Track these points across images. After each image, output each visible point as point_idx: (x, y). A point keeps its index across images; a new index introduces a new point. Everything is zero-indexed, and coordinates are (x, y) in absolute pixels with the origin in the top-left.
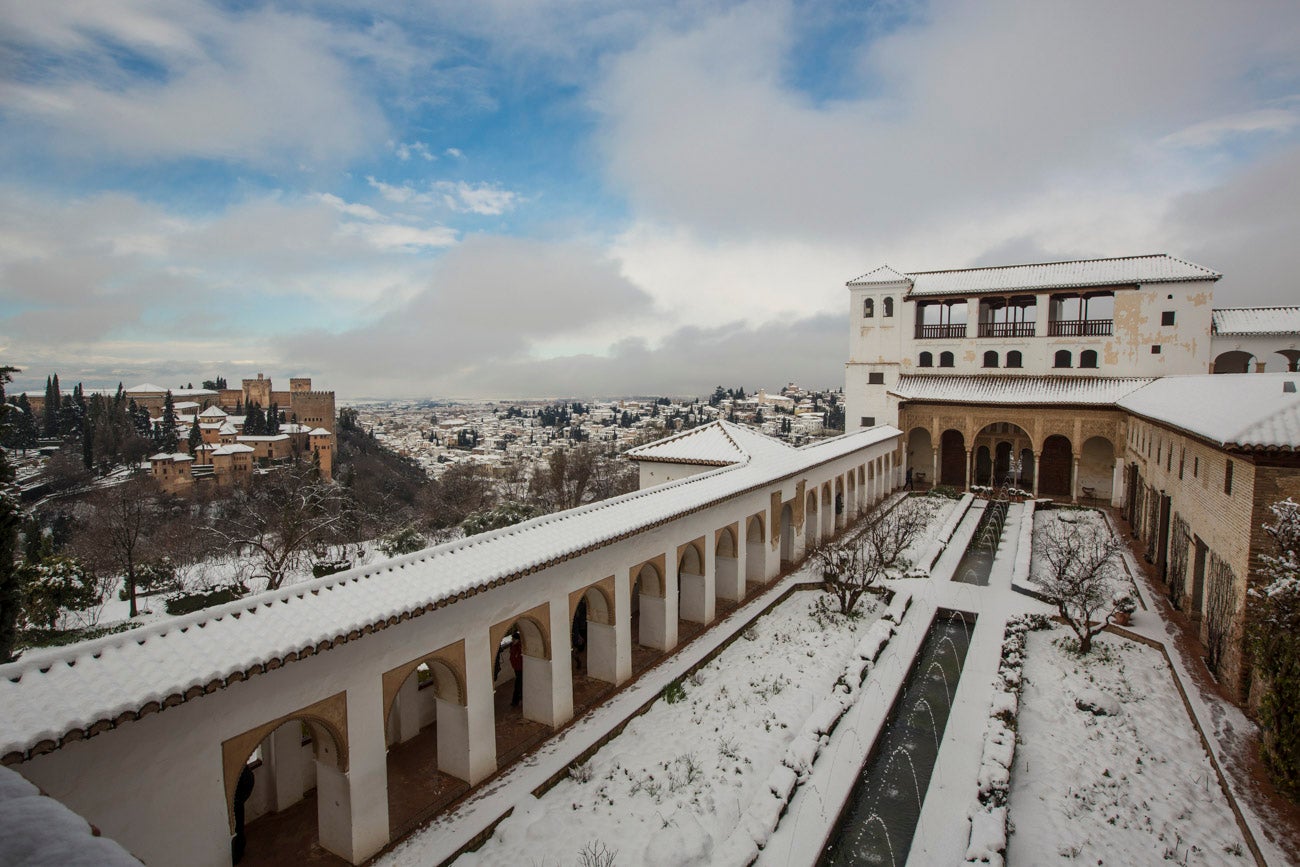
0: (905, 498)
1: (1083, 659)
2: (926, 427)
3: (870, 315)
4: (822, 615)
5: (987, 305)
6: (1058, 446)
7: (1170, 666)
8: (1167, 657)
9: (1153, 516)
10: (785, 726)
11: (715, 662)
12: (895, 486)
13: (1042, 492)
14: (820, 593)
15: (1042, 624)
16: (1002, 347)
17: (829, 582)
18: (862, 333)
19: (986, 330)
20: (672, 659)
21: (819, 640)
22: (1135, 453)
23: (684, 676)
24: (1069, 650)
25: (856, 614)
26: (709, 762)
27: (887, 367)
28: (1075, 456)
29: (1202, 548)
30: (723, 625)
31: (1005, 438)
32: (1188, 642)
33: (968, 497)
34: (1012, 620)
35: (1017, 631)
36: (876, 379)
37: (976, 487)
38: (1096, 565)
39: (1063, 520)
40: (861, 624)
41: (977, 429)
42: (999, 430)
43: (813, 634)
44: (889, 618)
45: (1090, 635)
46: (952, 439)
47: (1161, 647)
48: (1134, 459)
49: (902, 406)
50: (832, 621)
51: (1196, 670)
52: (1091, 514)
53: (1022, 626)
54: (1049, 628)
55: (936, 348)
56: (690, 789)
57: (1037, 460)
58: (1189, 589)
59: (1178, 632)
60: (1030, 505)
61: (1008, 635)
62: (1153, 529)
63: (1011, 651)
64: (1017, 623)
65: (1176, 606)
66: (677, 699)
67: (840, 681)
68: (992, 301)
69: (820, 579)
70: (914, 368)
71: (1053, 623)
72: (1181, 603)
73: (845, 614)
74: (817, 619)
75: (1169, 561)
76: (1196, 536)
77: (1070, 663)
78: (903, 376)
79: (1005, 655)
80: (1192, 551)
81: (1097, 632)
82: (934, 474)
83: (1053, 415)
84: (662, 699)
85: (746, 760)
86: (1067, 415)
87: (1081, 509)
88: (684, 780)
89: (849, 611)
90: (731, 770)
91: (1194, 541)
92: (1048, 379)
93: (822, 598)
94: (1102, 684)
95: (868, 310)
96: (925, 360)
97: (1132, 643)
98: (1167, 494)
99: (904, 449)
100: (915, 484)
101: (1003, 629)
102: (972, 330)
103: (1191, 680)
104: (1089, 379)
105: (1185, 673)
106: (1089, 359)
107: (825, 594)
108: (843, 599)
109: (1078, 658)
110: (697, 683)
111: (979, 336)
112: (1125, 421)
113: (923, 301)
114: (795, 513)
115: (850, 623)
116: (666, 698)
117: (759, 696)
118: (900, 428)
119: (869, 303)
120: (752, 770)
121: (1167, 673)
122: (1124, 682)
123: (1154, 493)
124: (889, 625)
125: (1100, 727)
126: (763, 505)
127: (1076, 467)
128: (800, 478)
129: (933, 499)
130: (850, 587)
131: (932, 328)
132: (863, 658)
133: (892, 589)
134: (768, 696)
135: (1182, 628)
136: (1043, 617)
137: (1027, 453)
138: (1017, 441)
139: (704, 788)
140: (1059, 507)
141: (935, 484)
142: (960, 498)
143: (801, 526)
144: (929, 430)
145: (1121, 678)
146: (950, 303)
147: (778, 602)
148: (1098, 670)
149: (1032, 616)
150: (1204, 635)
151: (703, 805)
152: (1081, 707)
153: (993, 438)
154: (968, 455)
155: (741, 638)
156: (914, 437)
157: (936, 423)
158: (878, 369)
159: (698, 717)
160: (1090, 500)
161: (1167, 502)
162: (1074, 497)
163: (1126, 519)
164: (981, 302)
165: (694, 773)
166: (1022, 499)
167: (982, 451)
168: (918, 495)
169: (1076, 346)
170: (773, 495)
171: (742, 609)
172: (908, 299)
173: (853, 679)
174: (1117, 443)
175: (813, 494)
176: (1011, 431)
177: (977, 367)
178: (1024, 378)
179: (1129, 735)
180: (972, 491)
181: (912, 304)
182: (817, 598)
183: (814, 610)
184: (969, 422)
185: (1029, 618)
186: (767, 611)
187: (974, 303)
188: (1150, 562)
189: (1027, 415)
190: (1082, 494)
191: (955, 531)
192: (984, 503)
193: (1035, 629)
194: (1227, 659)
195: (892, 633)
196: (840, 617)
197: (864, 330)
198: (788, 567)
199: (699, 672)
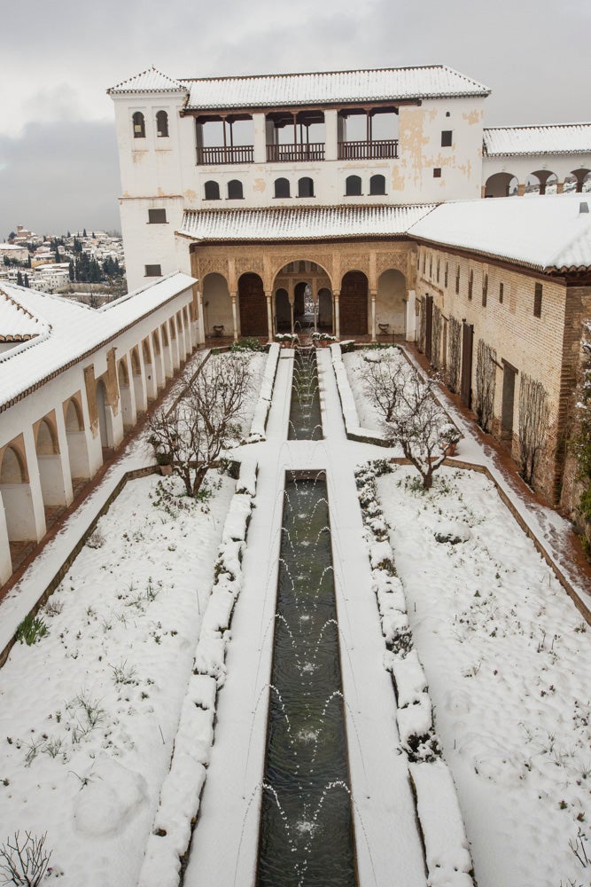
0: (208, 357)
1: (428, 495)
2: (221, 271)
3: (140, 135)
4: (167, 503)
5: (272, 123)
6: (355, 281)
7: (496, 485)
8: (490, 477)
9: (455, 347)
10: (175, 633)
11: (66, 582)
12: (195, 345)
13: (345, 333)
14: (156, 478)
15: (384, 469)
16: (293, 172)
17: (164, 463)
18: (135, 157)
19: (274, 154)
20: (12, 592)
21: (177, 531)
22: (429, 284)
23: (37, 608)
24: (414, 489)
25: (204, 493)
26: (107, 697)
27: (168, 201)
28: (372, 292)
29: (510, 372)
30: (59, 537)
31: (302, 278)
32: (503, 459)
33: (275, 347)
34: (358, 470)
35: (367, 480)
36: (157, 216)
37: (280, 336)
38: (419, 401)
39: (369, 361)
40: (213, 503)
41: (275, 270)
42: (296, 270)
43: (169, 526)
44: (243, 491)
45: (431, 470)
46: (250, 282)
47: (484, 470)
48: (428, 290)
49: (193, 248)
50: (181, 506)
51: (517, 485)
52: (392, 351)
53: (370, 474)
54: (390, 471)
55: (222, 175)
56: (97, 733)
57: (337, 300)
58: (497, 411)
59: (494, 453)
60: (336, 347)
61: (360, 485)
62: (455, 358)
63: (369, 501)
64: (364, 472)
65: (484, 430)
66: (38, 637)
67: (220, 569)
68: (278, 116)
69: (153, 462)
70: (200, 202)
71: (392, 466)
72: (490, 426)
73: (192, 496)
74: (164, 508)
75: (474, 387)
76: (503, 361)
77: (418, 500)
78: (188, 213)
79: (364, 505)
80: (500, 375)
81: (436, 467)
82: (234, 326)
83: (349, 249)
84: (18, 642)
85: (149, 681)
86: (362, 248)
87: (381, 347)
88: (86, 726)
89: (195, 491)
90: (136, 697)
91: (502, 365)
92: (342, 210)
93: (160, 483)
94: (450, 515)
95: (138, 128)
96: (212, 190)
97: (462, 471)
98: (469, 323)
99: (199, 300)
100: (217, 340)
101: (354, 480)
102: (260, 153)
103: (516, 495)
104: (379, 207)
105: (510, 490)
106: (378, 184)
107: (162, 478)
108: (187, 480)
109: (423, 495)
110: (54, 611)
111: (268, 161)
112: (415, 251)
113: (203, 116)
114: (109, 390)
115: (200, 505)
116: (24, 639)
117: (134, 608)
118: (193, 276)
119: (138, 118)
120: (158, 690)
121: (494, 492)
122: (465, 508)
123: (455, 322)
124: (246, 499)
125: (459, 554)
126: (76, 385)
127: (373, 304)
128: (108, 348)
129: (238, 354)
130: (194, 465)
131: (215, 150)
132: (235, 540)
133: (236, 459)
134: (144, 604)
135: (496, 449)
136: (384, 462)
137: (325, 294)
138: (314, 280)
139: (113, 727)
140: (361, 348)
141: (236, 336)
142: (267, 350)
143: (117, 405)
144: (225, 275)
145: (463, 505)
146: (231, 119)
147: (113, 497)
148: (444, 502)
149: (374, 463)
150: (516, 452)
151: (120, 745)
152: (441, 540)
153: (291, 279)
154: (269, 300)
155: (85, 549)
156: (210, 284)
157: (231, 266)
158: (159, 205)
159: (72, 650)
160: (388, 337)
161: (469, 331)
162: (374, 336)
163: (424, 352)
164: (268, 118)
165: (94, 714)
166: (326, 343)
167: (280, 295)
168: (221, 351)
169: (365, 170)
170: (86, 371)
171: (75, 514)
172: (185, 113)
173: (232, 564)
174: (408, 276)
175: (122, 363)
176: (308, 269)
177: (267, 198)
178: (317, 209)
179: (483, 554)
180: (277, 340)
181: (190, 120)
182: (155, 484)
183: (156, 499)
184: (266, 262)
185: (373, 465)
186: (104, 511)
187: (259, 119)
188: (453, 391)
189: (325, 250)
190: (379, 332)
191: (273, 386)
192: (290, 352)
193: (379, 475)
194: (541, 469)
195: (252, 506)
196: (188, 500)
197: (137, 154)
198: (111, 456)
199: (51, 599)
